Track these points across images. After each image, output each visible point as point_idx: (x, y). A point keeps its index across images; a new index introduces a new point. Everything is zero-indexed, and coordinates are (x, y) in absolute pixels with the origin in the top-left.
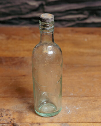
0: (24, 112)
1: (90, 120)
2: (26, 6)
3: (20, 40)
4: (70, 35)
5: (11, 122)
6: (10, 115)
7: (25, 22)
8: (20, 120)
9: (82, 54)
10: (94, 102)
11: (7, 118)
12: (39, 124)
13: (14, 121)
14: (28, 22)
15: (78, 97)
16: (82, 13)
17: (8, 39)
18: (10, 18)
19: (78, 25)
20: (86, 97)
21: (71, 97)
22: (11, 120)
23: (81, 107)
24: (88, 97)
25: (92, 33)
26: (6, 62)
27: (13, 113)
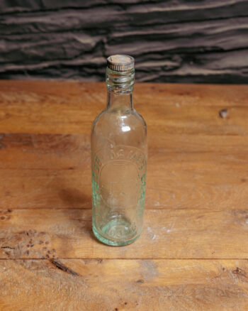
0: (73, 236)
1: (193, 254)
2: (73, 44)
3: (62, 103)
4: (149, 96)
5: (47, 256)
6: (47, 243)
7: (71, 72)
8: (65, 252)
9: (172, 131)
10: (199, 219)
11: (41, 249)
12: (100, 260)
13: (55, 254)
14: (77, 72)
15: (169, 210)
16: (170, 59)
17: (43, 101)
18: (46, 64)
19: (164, 79)
20: (183, 209)
21: (156, 208)
22: (49, 252)
23: (175, 229)
24: (186, 208)
25: (188, 93)
26: (40, 142)
27: (53, 239)
